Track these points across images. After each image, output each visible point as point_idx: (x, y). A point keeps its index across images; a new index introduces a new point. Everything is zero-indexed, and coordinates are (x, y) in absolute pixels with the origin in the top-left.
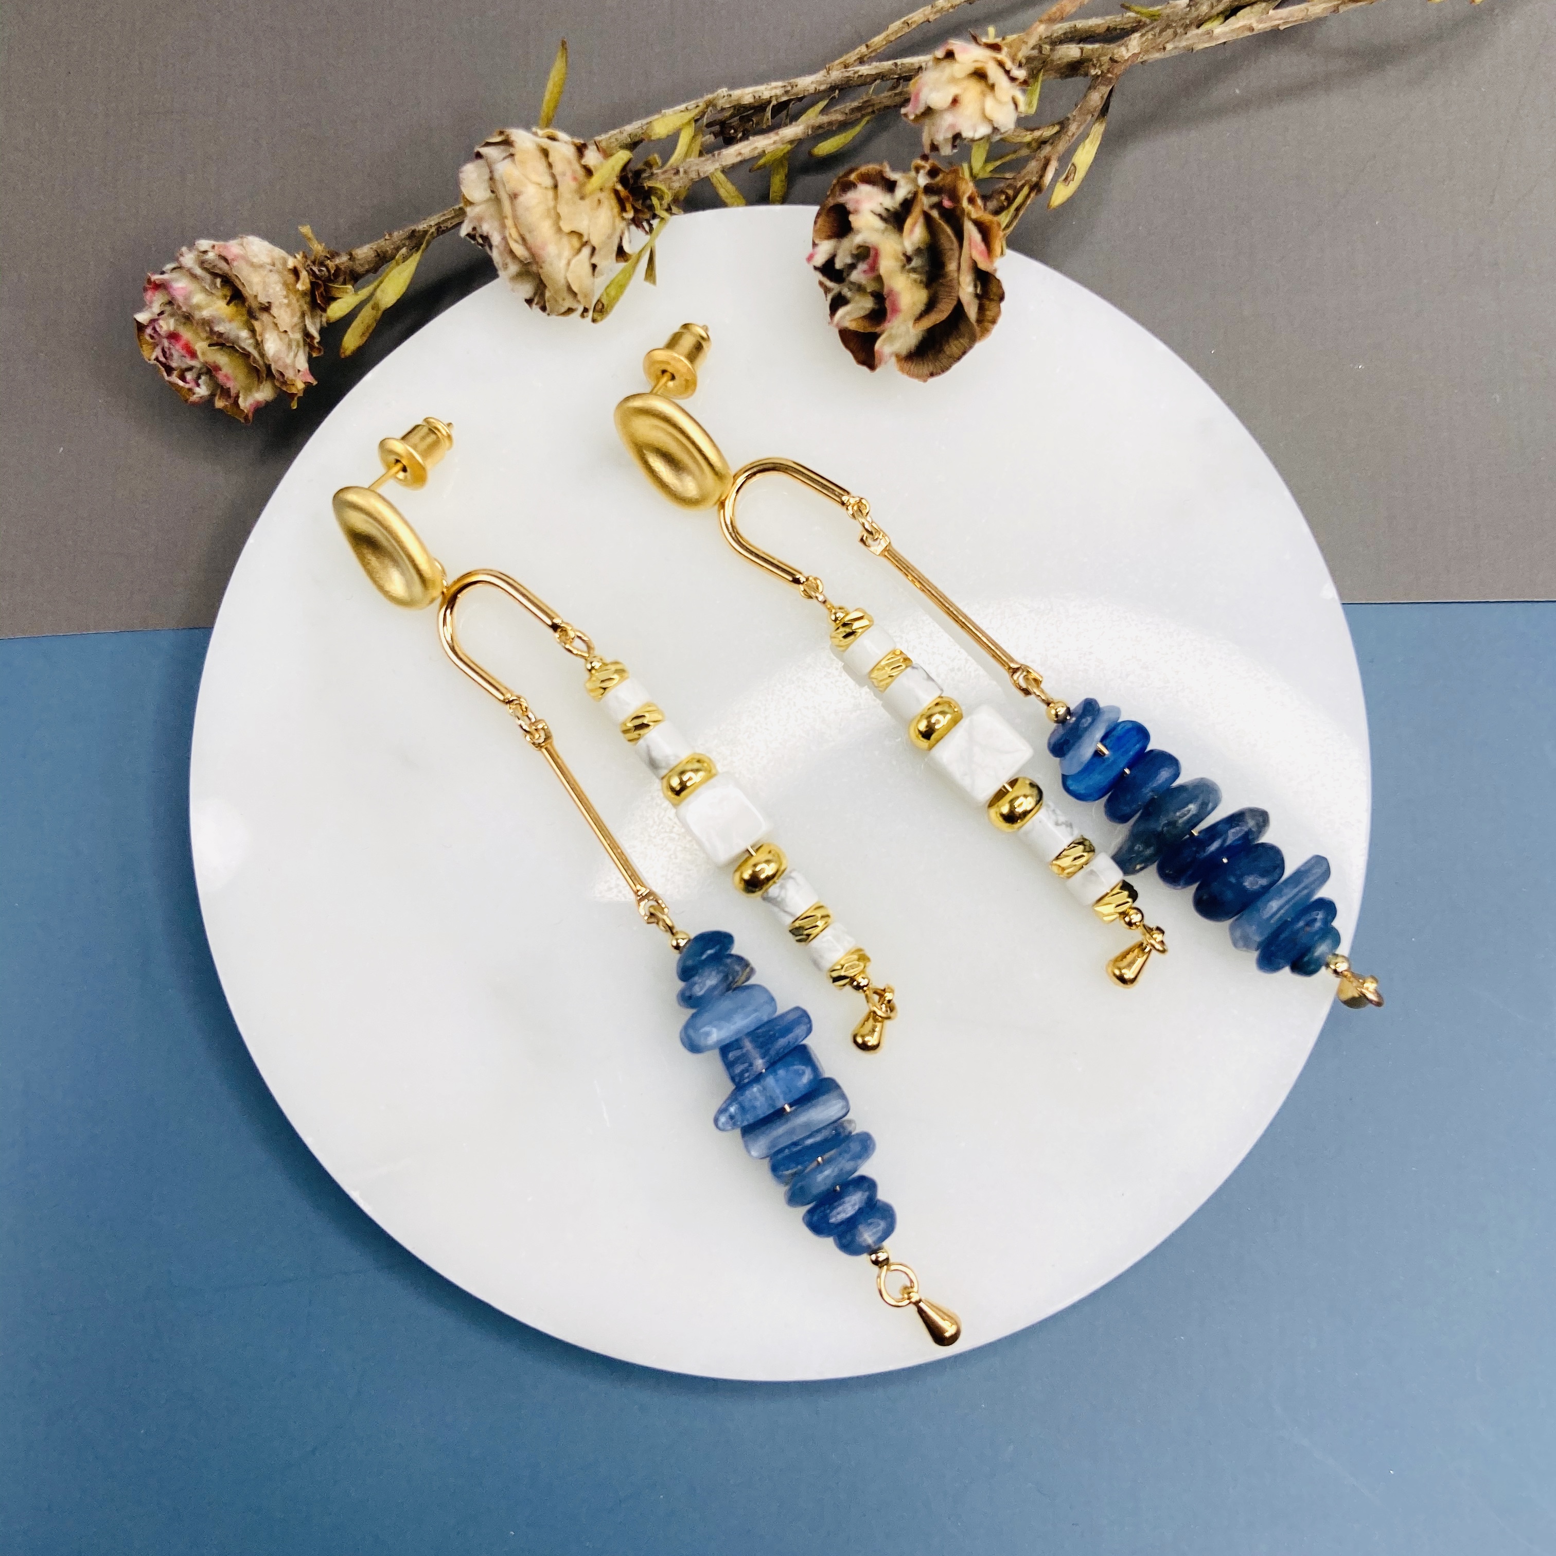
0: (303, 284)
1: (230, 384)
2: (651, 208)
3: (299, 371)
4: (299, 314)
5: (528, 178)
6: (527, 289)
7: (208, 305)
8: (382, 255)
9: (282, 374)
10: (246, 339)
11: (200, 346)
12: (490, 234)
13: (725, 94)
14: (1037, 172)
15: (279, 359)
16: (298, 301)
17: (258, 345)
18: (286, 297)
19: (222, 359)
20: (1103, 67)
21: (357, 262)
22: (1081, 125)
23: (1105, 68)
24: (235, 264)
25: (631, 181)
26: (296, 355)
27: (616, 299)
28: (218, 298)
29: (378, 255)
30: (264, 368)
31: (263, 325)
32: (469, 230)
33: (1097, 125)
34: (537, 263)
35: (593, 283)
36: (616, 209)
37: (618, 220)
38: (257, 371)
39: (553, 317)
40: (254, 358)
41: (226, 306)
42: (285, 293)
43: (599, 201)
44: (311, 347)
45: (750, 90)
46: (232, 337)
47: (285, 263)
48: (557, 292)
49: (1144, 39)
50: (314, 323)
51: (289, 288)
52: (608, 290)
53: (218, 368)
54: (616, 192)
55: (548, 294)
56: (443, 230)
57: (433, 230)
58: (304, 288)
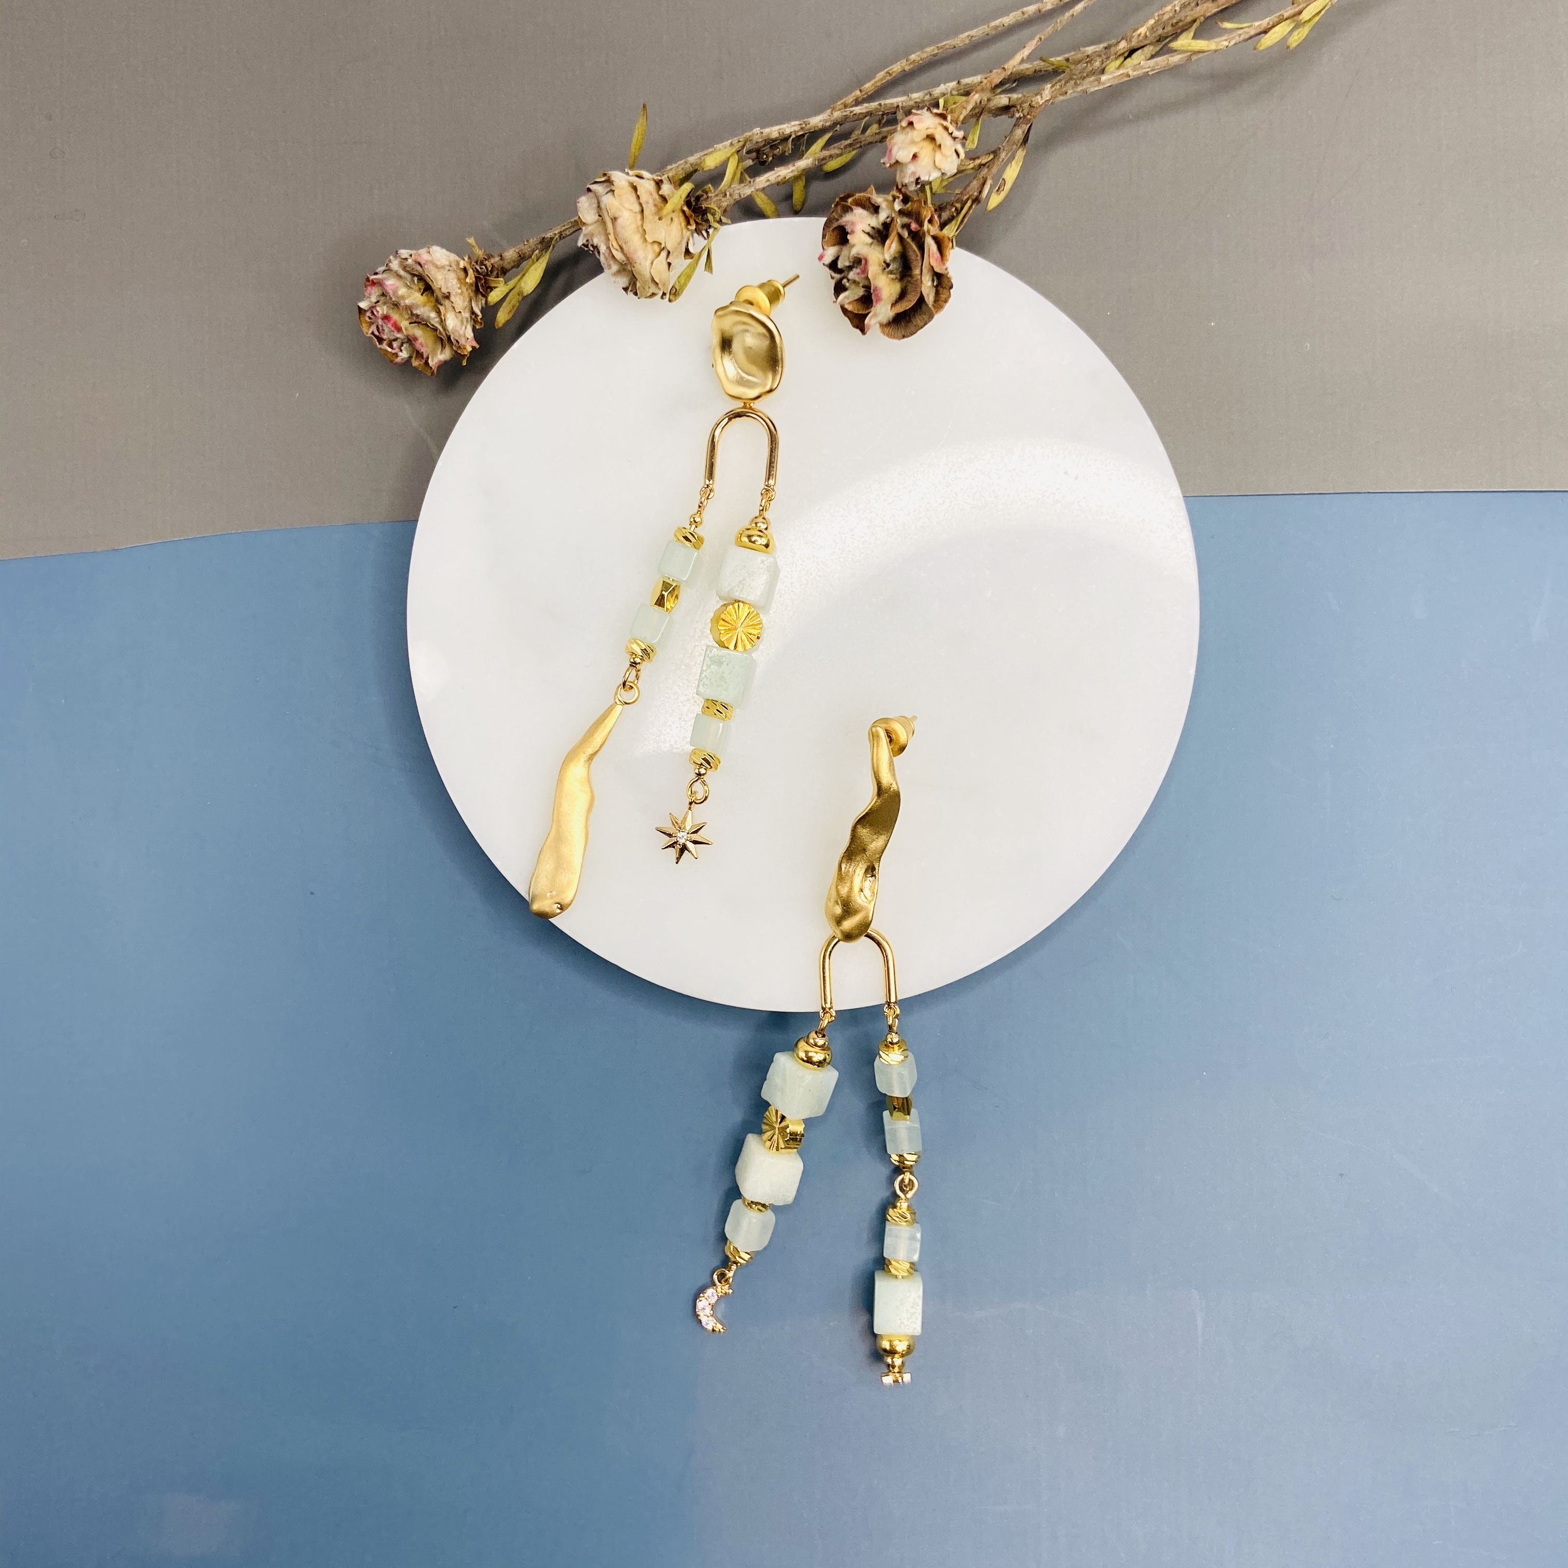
0: (470, 279)
1: (423, 350)
2: (707, 221)
3: (468, 339)
4: (468, 300)
5: (624, 207)
6: (624, 281)
7: (409, 296)
8: (522, 256)
9: (457, 341)
10: (434, 318)
11: (404, 324)
12: (599, 245)
13: (759, 132)
14: (978, 189)
15: (456, 331)
16: (467, 291)
17: (442, 322)
18: (460, 288)
19: (418, 332)
20: (1024, 111)
21: (505, 261)
22: (1009, 152)
23: (1026, 112)
24: (426, 267)
25: (694, 204)
26: (466, 328)
27: (685, 284)
28: (415, 291)
29: (520, 256)
30: (446, 338)
31: (445, 309)
32: (585, 241)
33: (1020, 149)
34: (631, 264)
35: (669, 275)
36: (683, 224)
37: (684, 231)
38: (442, 340)
39: (643, 299)
40: (440, 331)
41: (420, 296)
42: (459, 285)
43: (672, 219)
44: (475, 321)
45: (776, 128)
46: (425, 316)
47: (458, 264)
48: (644, 282)
49: (1054, 89)
50: (477, 305)
51: (461, 281)
52: (680, 280)
53: (416, 339)
54: (683, 212)
55: (638, 285)
56: (564, 237)
57: (557, 236)
58: (471, 281)
